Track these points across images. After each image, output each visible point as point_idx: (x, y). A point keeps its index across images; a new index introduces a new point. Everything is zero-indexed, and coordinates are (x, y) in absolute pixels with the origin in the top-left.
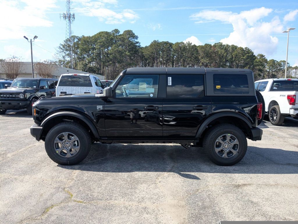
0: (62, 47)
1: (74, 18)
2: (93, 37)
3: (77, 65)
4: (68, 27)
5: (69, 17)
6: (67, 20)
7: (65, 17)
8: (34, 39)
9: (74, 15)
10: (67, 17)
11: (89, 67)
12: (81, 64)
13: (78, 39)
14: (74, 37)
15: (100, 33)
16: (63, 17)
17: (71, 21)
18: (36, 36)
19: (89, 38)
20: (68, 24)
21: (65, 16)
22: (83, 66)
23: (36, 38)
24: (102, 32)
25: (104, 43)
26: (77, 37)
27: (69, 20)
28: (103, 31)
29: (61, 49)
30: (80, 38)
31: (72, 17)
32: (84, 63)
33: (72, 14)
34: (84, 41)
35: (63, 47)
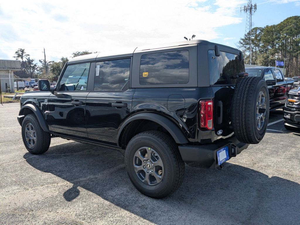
0: (242, 41)
1: (256, 8)
2: (278, 25)
3: (257, 58)
4: (248, 20)
5: (251, 9)
6: (248, 12)
7: (246, 10)
8: (192, 38)
9: (255, 5)
10: (248, 9)
11: (271, 59)
12: (261, 57)
13: (261, 30)
14: (256, 29)
15: (287, 19)
16: (243, 11)
17: (253, 12)
18: (193, 35)
19: (274, 26)
20: (249, 16)
21: (246, 8)
22: (263, 59)
23: (194, 37)
24: (291, 18)
25: (291, 30)
26: (259, 28)
27: (251, 12)
28: (292, 16)
29: (241, 43)
30: (264, 29)
31: (254, 8)
32: (264, 56)
33: (253, 5)
34: (268, 31)
35: (244, 41)
